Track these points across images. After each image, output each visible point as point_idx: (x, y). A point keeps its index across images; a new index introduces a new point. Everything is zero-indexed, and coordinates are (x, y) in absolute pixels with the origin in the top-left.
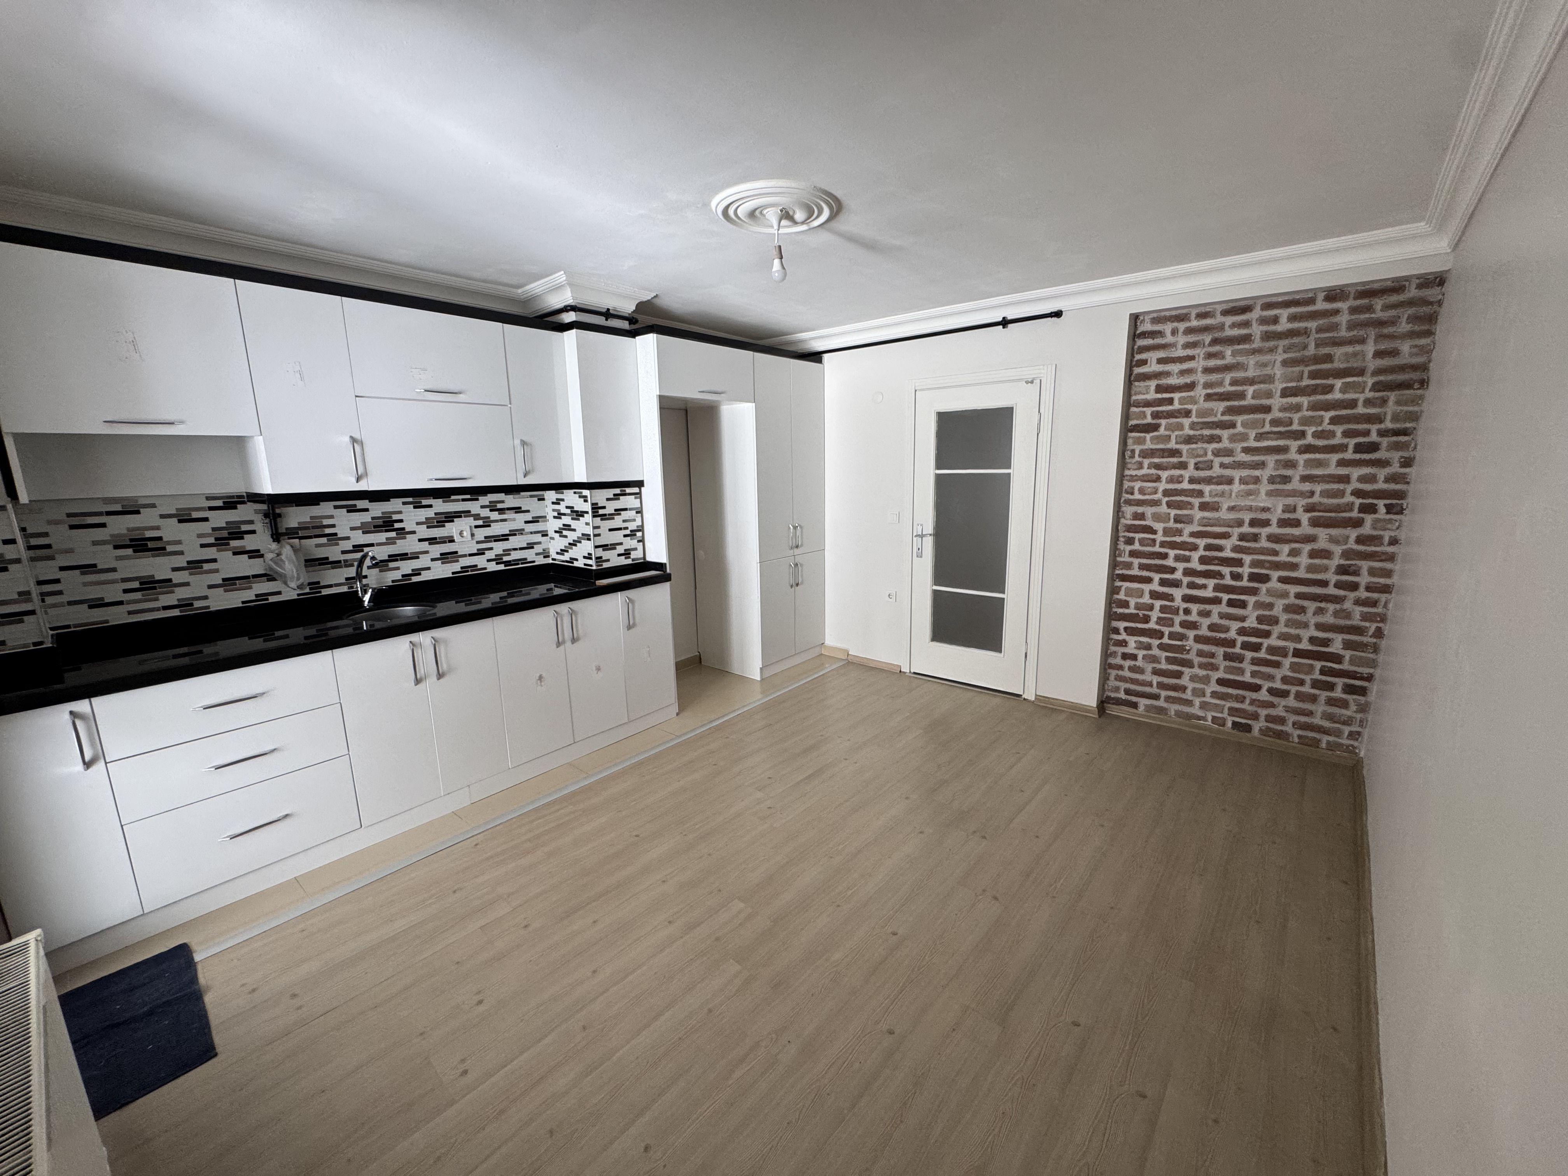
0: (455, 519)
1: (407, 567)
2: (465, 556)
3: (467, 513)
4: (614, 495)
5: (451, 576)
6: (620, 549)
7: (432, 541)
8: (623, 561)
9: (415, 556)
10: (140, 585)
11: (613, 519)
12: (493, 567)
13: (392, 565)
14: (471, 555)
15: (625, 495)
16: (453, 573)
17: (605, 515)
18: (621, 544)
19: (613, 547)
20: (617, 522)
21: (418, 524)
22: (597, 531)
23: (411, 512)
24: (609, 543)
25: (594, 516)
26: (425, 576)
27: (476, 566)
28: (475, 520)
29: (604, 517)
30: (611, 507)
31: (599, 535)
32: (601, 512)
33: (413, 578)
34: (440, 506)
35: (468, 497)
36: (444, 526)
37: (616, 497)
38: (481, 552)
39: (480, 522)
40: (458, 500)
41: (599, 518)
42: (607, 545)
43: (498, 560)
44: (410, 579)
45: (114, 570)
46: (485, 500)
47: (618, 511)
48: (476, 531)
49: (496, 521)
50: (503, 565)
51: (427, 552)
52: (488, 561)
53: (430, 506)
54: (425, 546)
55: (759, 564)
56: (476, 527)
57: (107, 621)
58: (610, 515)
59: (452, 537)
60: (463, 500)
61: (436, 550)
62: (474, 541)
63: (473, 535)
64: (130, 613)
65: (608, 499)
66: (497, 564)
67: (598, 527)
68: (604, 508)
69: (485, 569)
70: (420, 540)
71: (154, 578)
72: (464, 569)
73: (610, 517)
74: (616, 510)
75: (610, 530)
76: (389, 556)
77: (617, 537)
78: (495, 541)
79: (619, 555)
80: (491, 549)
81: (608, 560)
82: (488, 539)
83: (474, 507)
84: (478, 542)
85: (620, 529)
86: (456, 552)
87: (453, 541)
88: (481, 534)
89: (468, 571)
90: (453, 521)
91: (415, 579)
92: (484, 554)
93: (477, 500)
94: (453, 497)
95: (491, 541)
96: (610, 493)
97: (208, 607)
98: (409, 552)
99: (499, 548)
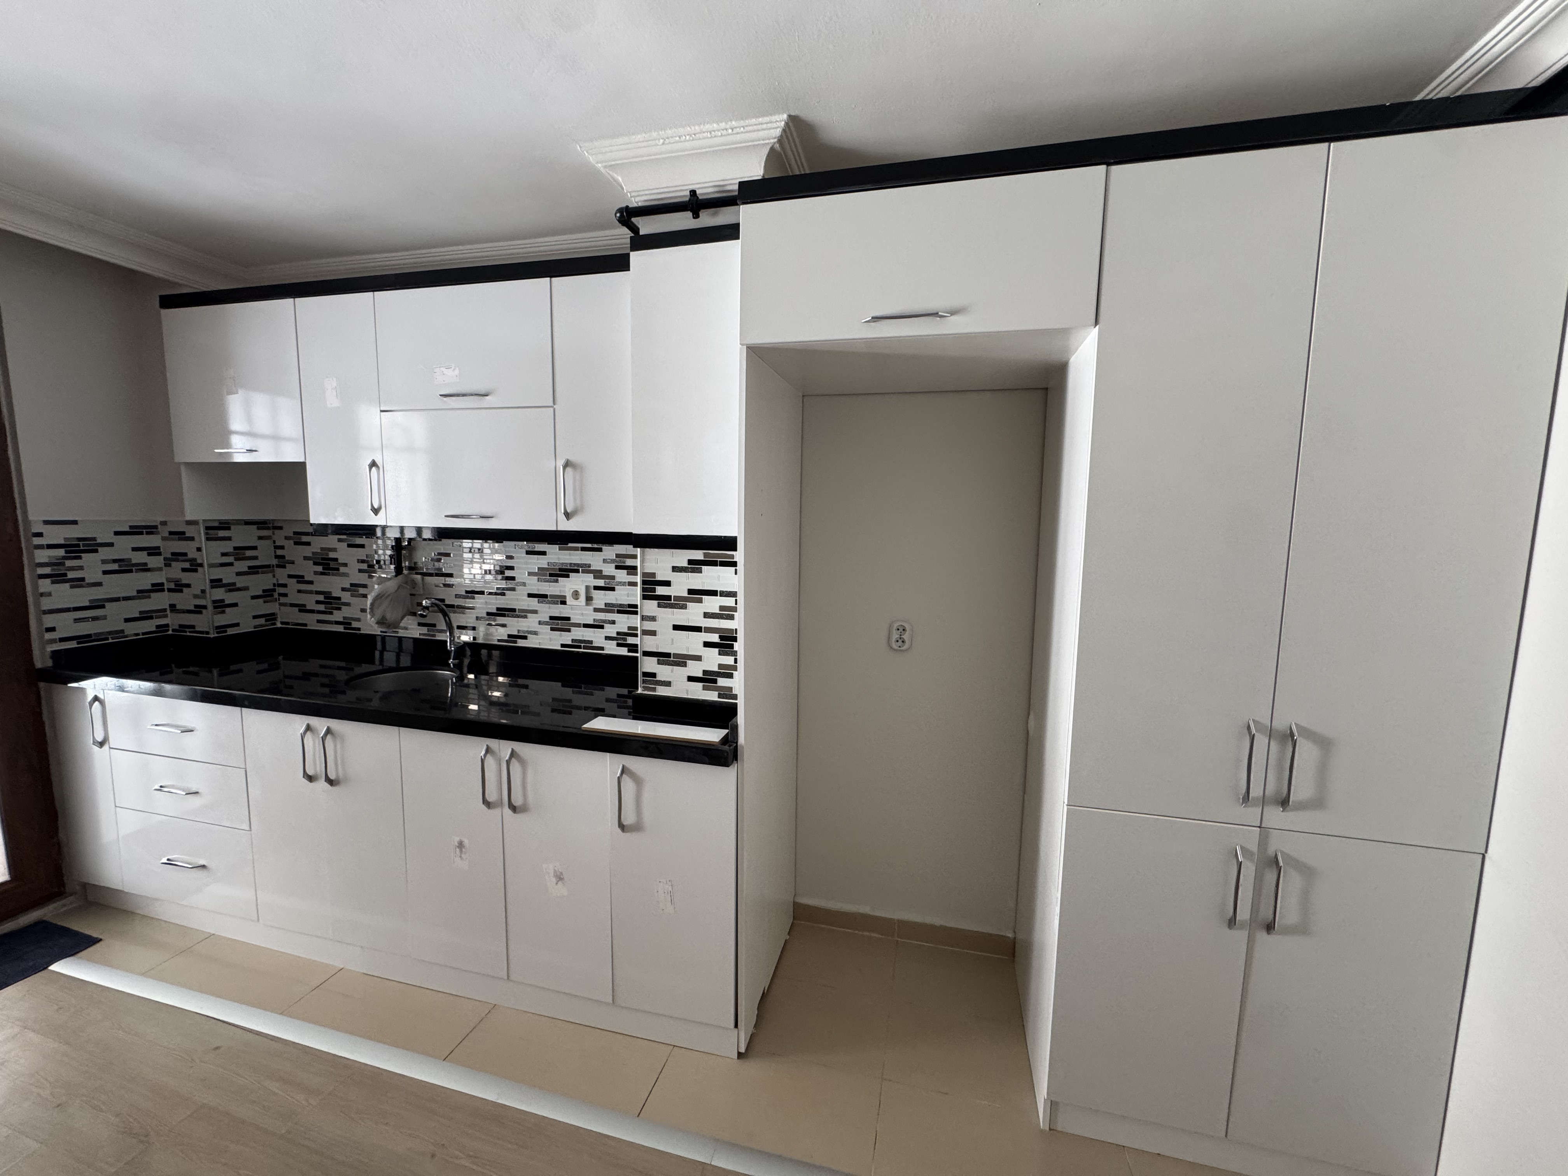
0: (571, 574)
1: (514, 625)
2: (578, 625)
3: (586, 569)
4: (690, 562)
5: (559, 648)
6: (695, 669)
7: (542, 597)
8: (697, 692)
9: (523, 614)
10: (325, 599)
11: (684, 607)
12: (612, 649)
13: (501, 620)
14: (586, 626)
15: (714, 563)
16: (563, 646)
17: (668, 598)
18: (698, 658)
19: (680, 660)
20: (693, 614)
21: (530, 574)
22: (649, 626)
23: (522, 558)
24: (672, 651)
25: (645, 597)
26: (532, 643)
27: (591, 642)
28: (595, 578)
29: (665, 601)
30: (681, 585)
31: (653, 633)
32: (661, 591)
33: (519, 640)
34: (556, 555)
35: (589, 545)
36: (557, 581)
37: (695, 566)
38: (598, 626)
39: (601, 583)
40: (576, 549)
41: (655, 603)
42: (668, 655)
43: (620, 639)
44: (516, 642)
45: (311, 583)
46: (611, 551)
47: (697, 594)
48: (596, 594)
49: (624, 584)
50: (626, 649)
51: (535, 612)
52: (607, 638)
53: (544, 553)
54: (534, 603)
55: (1066, 808)
56: (596, 588)
57: (305, 625)
58: (677, 598)
59: (565, 597)
60: (583, 549)
61: (548, 610)
62: (591, 608)
63: (589, 599)
64: (319, 621)
65: (675, 569)
66: (619, 645)
67: (653, 619)
68: (667, 584)
69: (602, 648)
70: (530, 595)
71: (331, 595)
72: (577, 643)
73: (678, 603)
74: (691, 592)
75: (676, 628)
76: (498, 609)
77: (692, 643)
78: (619, 612)
79: (691, 679)
80: (613, 622)
81: (668, 684)
82: (609, 608)
83: (594, 560)
84: (596, 610)
85: (698, 629)
86: (568, 619)
87: (564, 603)
88: (601, 598)
89: (580, 647)
90: (568, 576)
91: (521, 643)
92: (602, 627)
93: (600, 550)
94: (570, 545)
95: (612, 612)
96: (682, 557)
97: (359, 629)
98: (517, 608)
99: (623, 622)
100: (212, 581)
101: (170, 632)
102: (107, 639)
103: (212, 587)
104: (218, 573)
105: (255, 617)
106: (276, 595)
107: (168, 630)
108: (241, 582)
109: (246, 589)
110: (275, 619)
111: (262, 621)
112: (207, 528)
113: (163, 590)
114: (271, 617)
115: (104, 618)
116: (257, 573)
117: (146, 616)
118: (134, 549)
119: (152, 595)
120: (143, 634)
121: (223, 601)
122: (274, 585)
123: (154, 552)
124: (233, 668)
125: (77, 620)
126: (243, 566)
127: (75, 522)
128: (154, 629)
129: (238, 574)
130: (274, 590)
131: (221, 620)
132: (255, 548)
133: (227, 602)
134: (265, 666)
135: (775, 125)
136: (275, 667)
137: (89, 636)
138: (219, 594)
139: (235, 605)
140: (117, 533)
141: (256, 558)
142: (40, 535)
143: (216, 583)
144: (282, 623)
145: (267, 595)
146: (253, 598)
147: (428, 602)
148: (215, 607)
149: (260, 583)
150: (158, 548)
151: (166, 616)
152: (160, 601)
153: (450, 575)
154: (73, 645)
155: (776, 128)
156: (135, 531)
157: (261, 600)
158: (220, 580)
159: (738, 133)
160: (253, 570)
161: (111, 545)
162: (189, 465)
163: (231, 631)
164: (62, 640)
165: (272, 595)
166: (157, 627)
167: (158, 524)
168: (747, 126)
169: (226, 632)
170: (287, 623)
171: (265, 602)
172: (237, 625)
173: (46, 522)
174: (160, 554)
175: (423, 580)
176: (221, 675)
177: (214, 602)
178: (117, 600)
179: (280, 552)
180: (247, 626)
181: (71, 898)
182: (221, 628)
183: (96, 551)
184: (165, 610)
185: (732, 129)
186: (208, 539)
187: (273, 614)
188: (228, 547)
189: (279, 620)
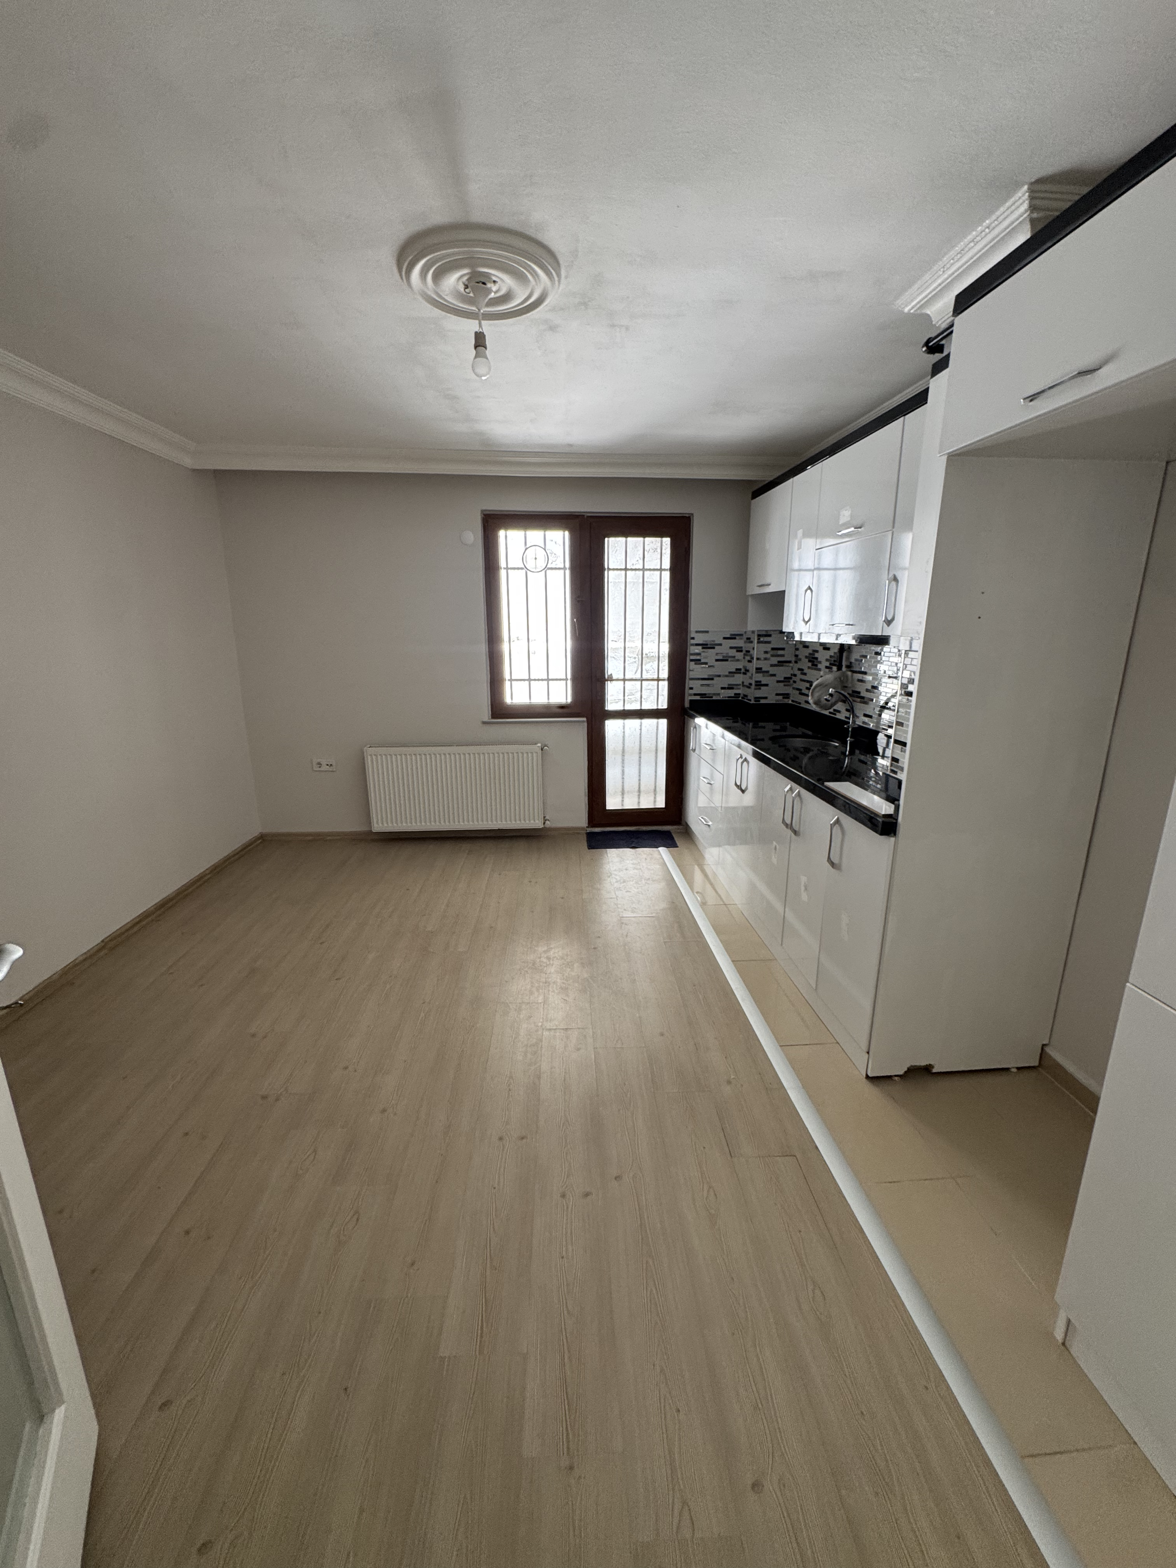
100: (757, 669)
101: (740, 698)
102: (712, 697)
103: (757, 672)
104: (761, 664)
105: (777, 695)
106: (791, 681)
107: (739, 697)
108: (773, 670)
109: (774, 675)
110: (788, 698)
111: (781, 697)
112: (759, 636)
113: (740, 673)
114: (786, 696)
115: (713, 685)
116: (782, 666)
117: (730, 687)
118: (731, 648)
119: (735, 675)
120: (728, 697)
121: (760, 682)
122: (792, 675)
123: (739, 650)
124: (761, 724)
125: (702, 685)
126: (774, 660)
127: (707, 632)
128: (733, 695)
129: (772, 665)
130: (791, 678)
131: (759, 694)
132: (783, 649)
133: (763, 683)
134: (778, 727)
135: (1021, 201)
136: (784, 729)
137: (705, 694)
138: (759, 677)
139: (767, 685)
140: (725, 638)
141: (783, 656)
142: (693, 638)
143: (759, 670)
144: (793, 701)
145: (787, 680)
146: (778, 682)
147: (833, 690)
148: (756, 685)
149: (782, 672)
150: (742, 647)
151: (739, 689)
152: (738, 679)
153: (865, 673)
154: (698, 698)
155: (1024, 202)
156: (733, 637)
157: (782, 684)
158: (761, 669)
159: (994, 228)
160: (781, 663)
161: (720, 645)
162: (752, 595)
163: (762, 701)
164: (695, 695)
165: (789, 682)
166: (735, 694)
167: (743, 633)
168: (998, 218)
169: (759, 701)
170: (796, 702)
171: (785, 685)
172: (766, 698)
173: (697, 632)
174: (741, 651)
175: (852, 676)
176: (754, 727)
177: (756, 682)
178: (719, 676)
179: (797, 653)
180: (772, 699)
181: (681, 827)
182: (757, 699)
183: (714, 648)
184: (740, 685)
185: (988, 227)
186: (758, 642)
187: (788, 694)
188: (768, 647)
189: (791, 698)
